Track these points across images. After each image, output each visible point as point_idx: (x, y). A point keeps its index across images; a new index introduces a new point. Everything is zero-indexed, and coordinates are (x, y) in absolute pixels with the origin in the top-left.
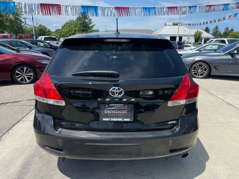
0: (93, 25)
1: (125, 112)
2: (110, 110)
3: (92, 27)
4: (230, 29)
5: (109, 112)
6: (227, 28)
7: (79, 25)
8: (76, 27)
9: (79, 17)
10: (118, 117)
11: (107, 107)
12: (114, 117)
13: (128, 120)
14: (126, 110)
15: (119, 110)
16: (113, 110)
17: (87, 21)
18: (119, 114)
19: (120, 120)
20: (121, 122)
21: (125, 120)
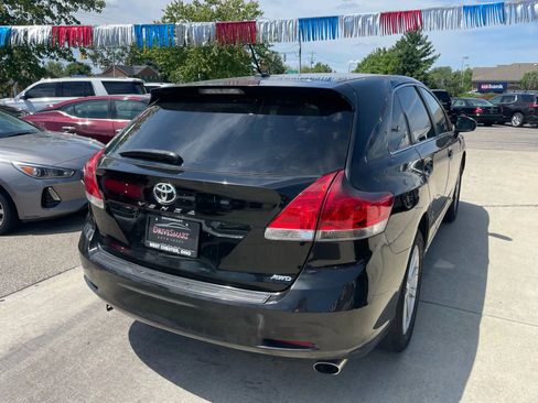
0: (435, 58)
1: (184, 237)
2: (161, 228)
3: (430, 61)
5: (159, 231)
7: (396, 60)
8: (387, 64)
9: (403, 40)
10: (173, 245)
11: (158, 222)
12: (167, 243)
13: (188, 253)
14: (186, 232)
15: (176, 230)
16: (166, 228)
17: (418, 48)
18: (175, 238)
19: (175, 250)
20: (175, 254)
21: (184, 252)
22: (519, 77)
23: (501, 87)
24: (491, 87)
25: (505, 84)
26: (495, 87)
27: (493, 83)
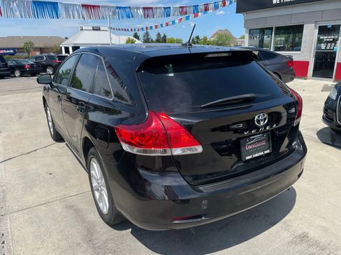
1: (264, 143)
2: (250, 144)
4: (162, 36)
5: (250, 147)
6: (159, 34)
10: (259, 151)
11: (248, 142)
12: (256, 152)
13: (268, 151)
14: (264, 140)
16: (253, 143)
18: (259, 146)
19: (262, 153)
20: (262, 156)
22: (21, 45)
23: (12, 51)
24: (5, 51)
25: (14, 49)
26: (8, 52)
27: (6, 49)
